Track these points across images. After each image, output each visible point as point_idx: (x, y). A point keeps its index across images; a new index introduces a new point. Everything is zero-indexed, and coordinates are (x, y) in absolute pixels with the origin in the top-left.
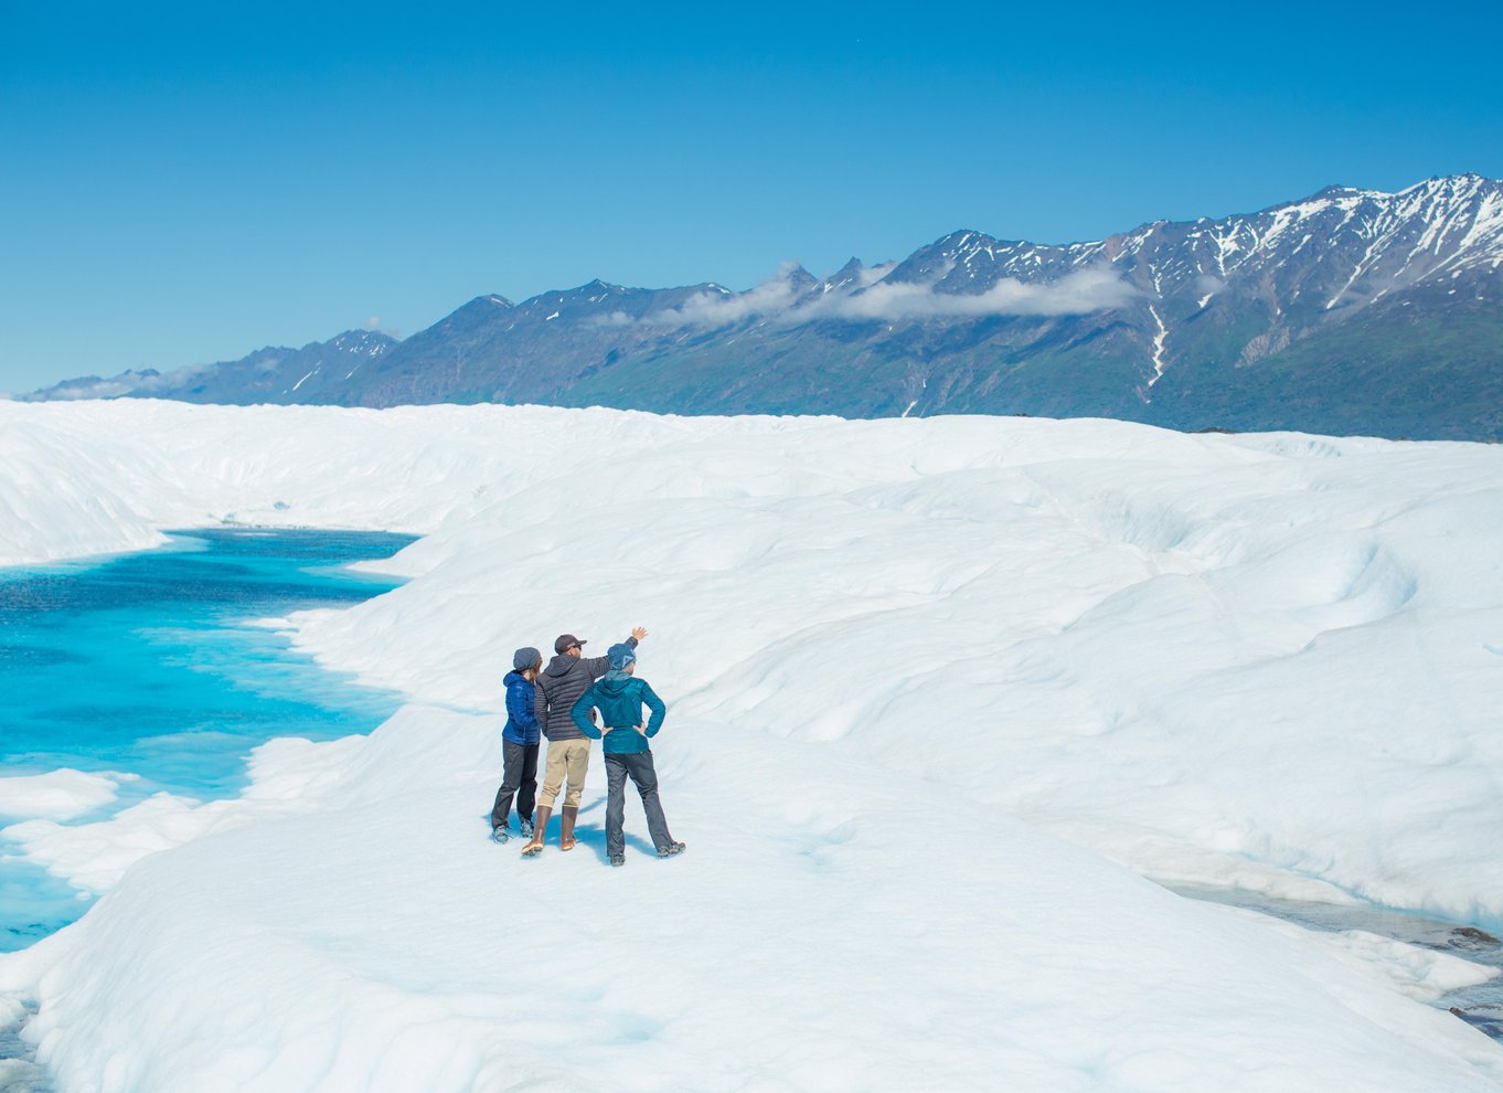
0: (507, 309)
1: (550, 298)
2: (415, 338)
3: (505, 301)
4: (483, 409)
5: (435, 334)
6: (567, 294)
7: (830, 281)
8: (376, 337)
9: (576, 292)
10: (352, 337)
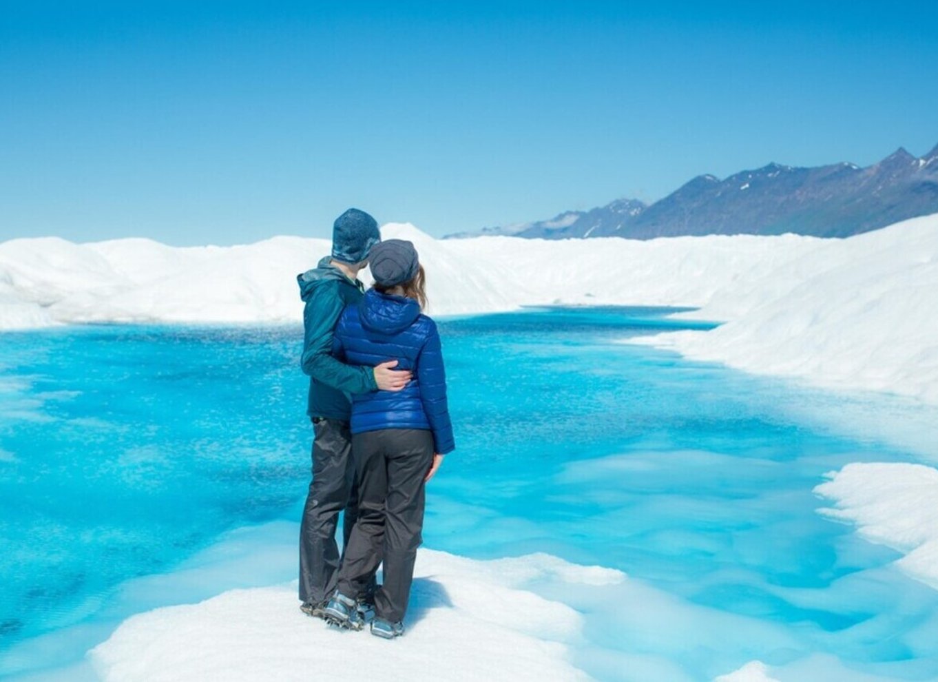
0: (716, 184)
1: (742, 176)
2: (660, 203)
3: (714, 178)
4: (711, 239)
5: (671, 201)
6: (754, 173)
7: (923, 158)
8: (635, 204)
9: (759, 171)
10: (619, 204)
